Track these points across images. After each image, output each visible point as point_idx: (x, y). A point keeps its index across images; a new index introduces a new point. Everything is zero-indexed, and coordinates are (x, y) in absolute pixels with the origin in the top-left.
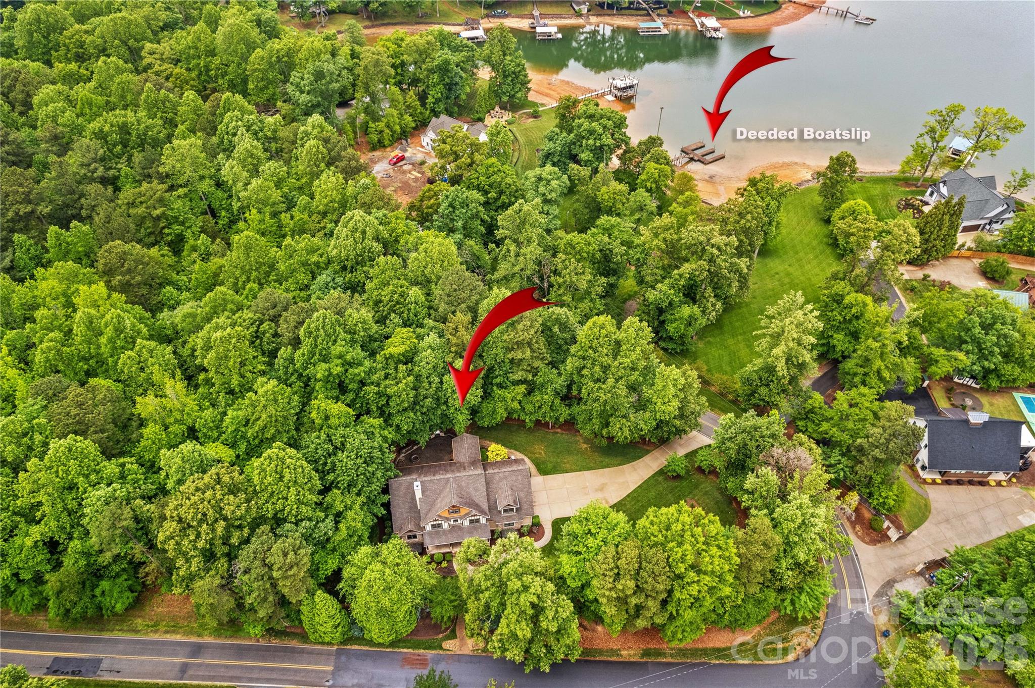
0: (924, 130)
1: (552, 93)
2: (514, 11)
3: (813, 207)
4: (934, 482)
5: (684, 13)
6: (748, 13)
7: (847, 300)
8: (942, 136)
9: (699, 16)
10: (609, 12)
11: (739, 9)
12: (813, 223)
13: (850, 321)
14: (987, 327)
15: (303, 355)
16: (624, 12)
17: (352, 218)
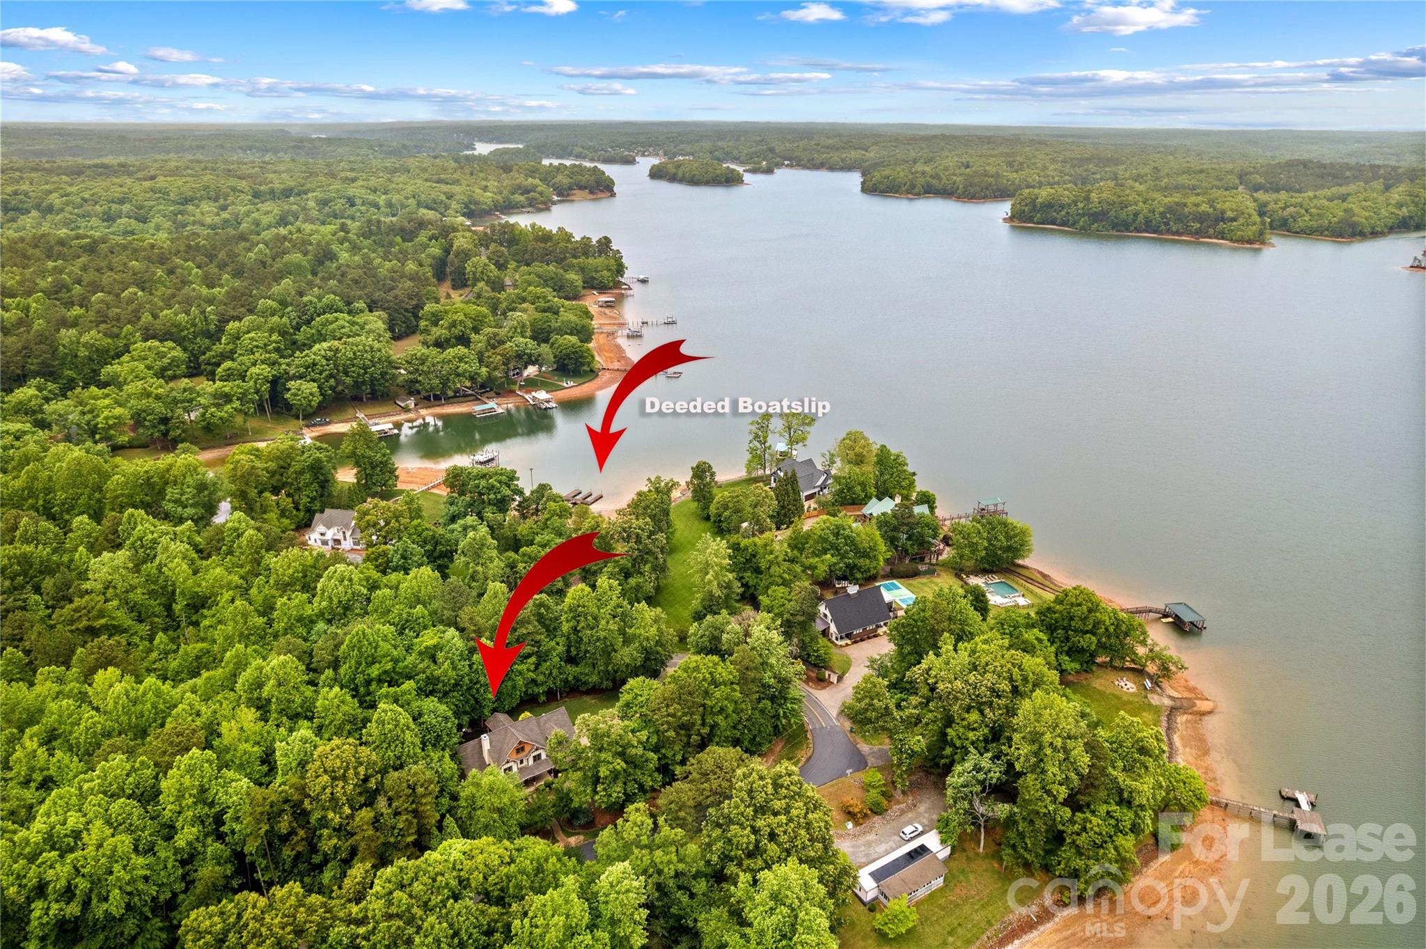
0: (751, 437)
1: (414, 479)
2: (334, 418)
3: (693, 514)
4: (847, 645)
5: (513, 392)
6: (572, 384)
7: (742, 545)
8: (765, 438)
9: (529, 392)
10: (437, 403)
11: (562, 381)
12: (696, 523)
13: (750, 559)
14: (837, 535)
15: (350, 667)
16: (451, 400)
17: (335, 572)
